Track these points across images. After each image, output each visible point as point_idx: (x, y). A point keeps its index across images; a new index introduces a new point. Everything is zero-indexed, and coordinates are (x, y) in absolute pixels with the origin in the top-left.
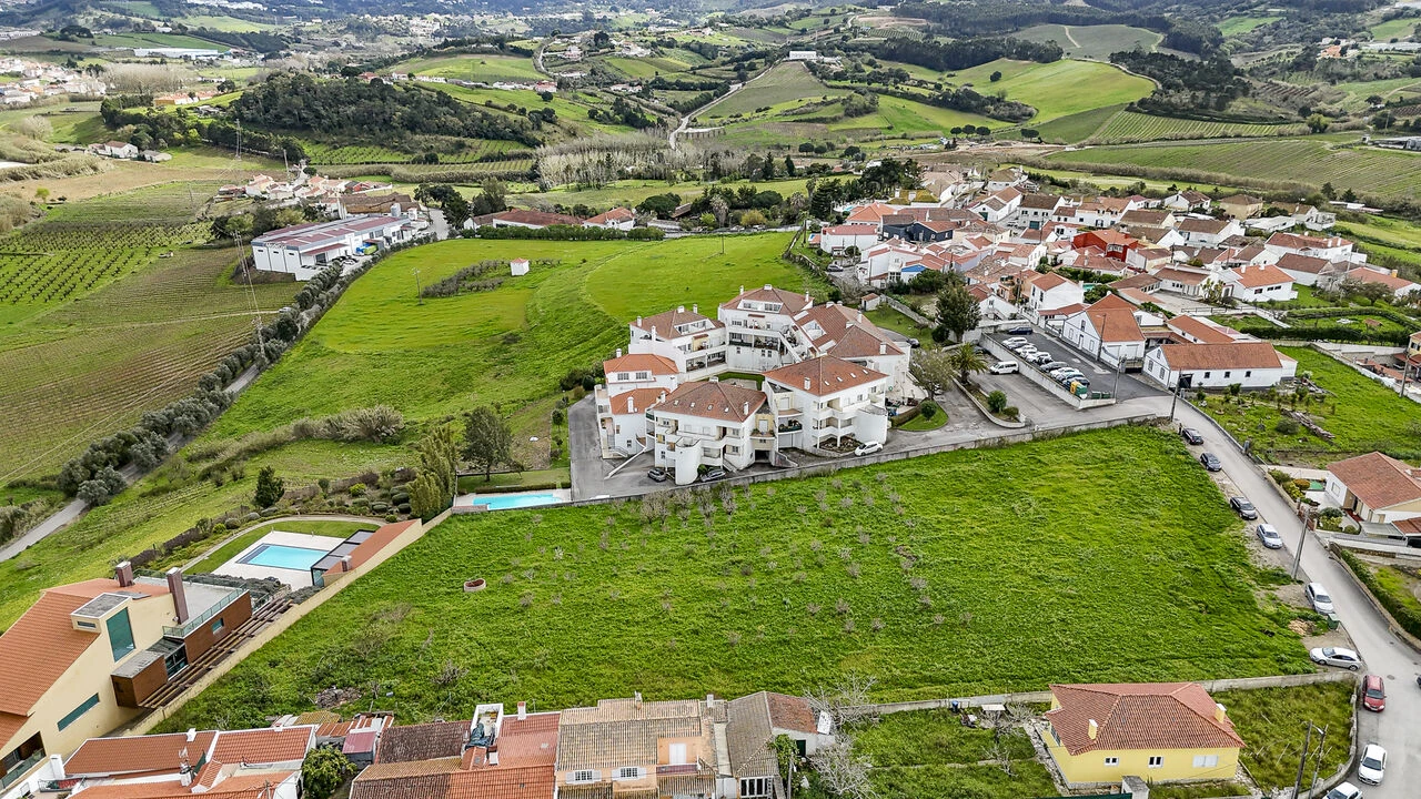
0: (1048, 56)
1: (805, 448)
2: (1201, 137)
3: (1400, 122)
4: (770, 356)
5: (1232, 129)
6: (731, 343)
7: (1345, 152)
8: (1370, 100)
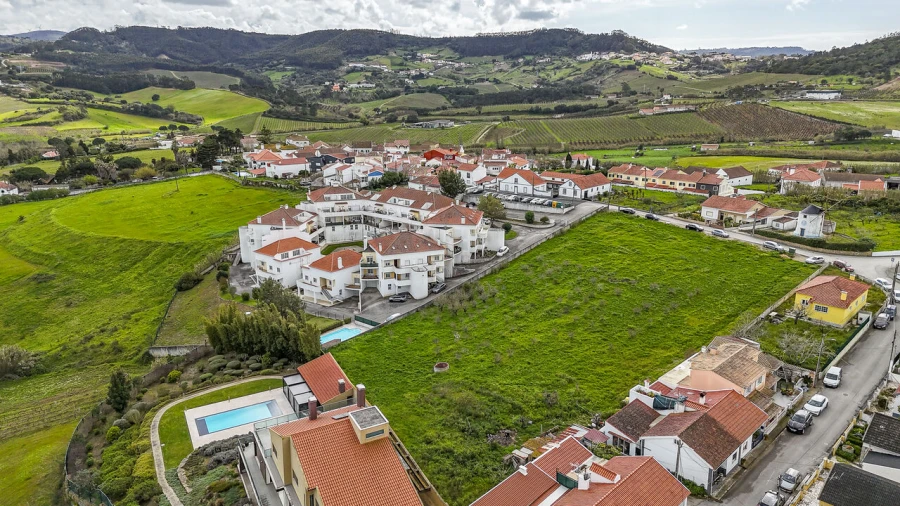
0: (187, 86)
1: (464, 261)
2: (314, 130)
3: (400, 118)
4: (356, 228)
5: (320, 125)
6: (327, 225)
7: (398, 131)
8: (375, 110)
